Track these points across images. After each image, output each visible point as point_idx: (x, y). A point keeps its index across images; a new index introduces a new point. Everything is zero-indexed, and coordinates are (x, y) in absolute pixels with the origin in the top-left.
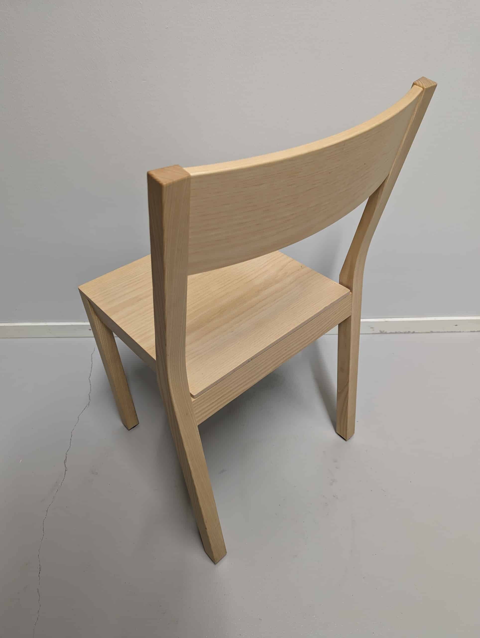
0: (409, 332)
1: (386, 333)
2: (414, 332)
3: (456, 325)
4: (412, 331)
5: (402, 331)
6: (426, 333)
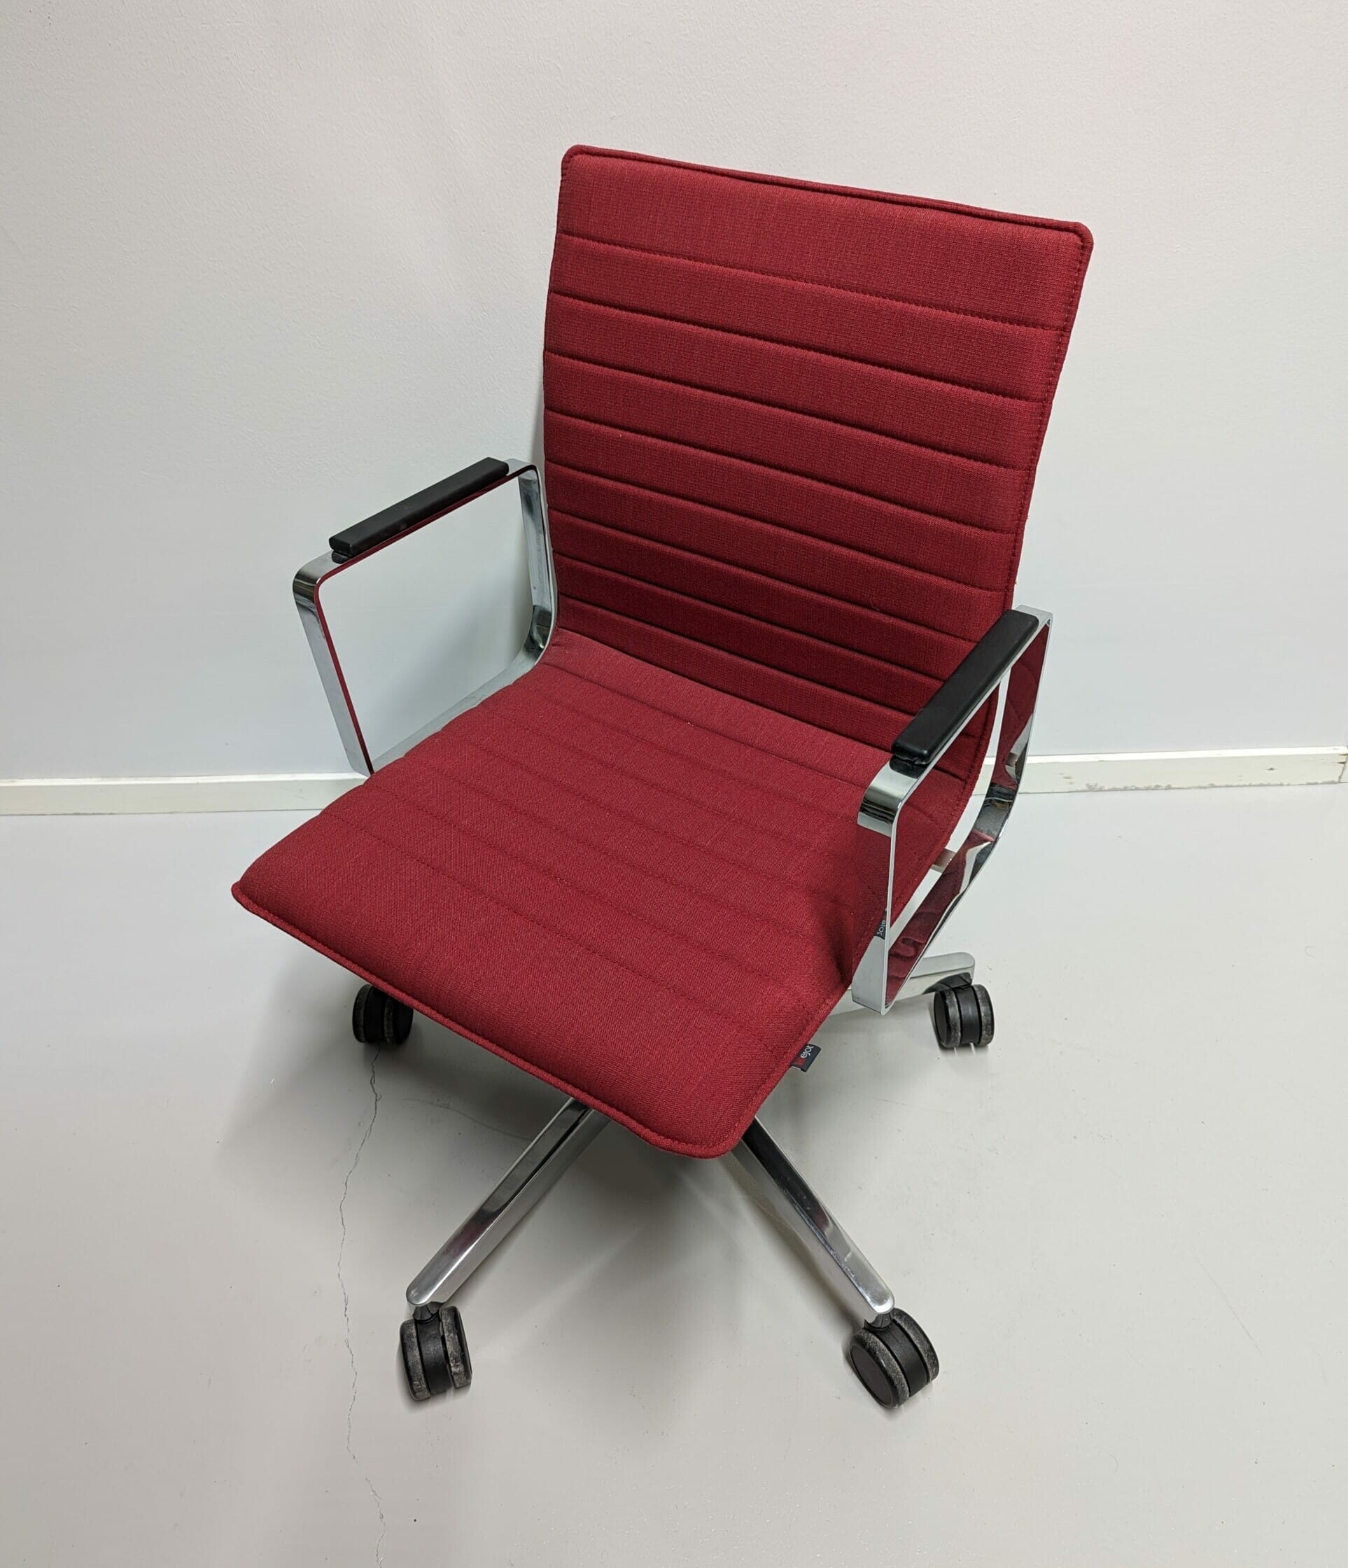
0: (1157, 788)
2: (1169, 788)
3: (1271, 769)
4: (1164, 785)
5: (1138, 786)
6: (1200, 788)
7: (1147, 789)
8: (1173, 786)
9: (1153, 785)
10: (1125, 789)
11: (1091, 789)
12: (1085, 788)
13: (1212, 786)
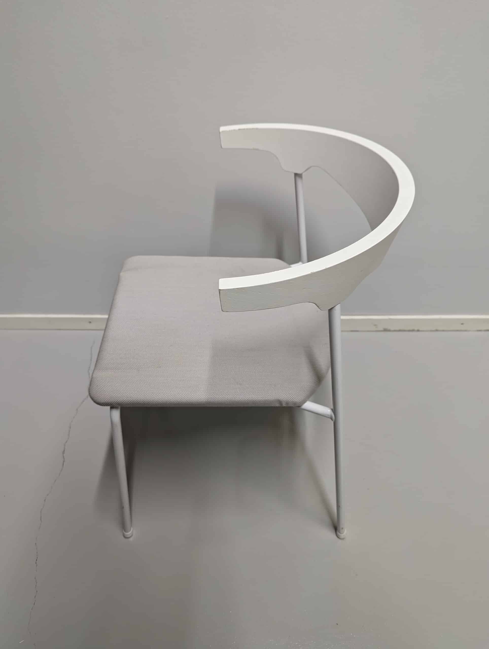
0: (413, 331)
1: (389, 331)
2: (418, 331)
3: (462, 324)
4: (416, 329)
5: (406, 329)
6: (431, 331)
7: (409, 331)
8: (421, 329)
9: (411, 329)
10: (400, 331)
11: (385, 330)
12: (382, 329)
13: (437, 330)
